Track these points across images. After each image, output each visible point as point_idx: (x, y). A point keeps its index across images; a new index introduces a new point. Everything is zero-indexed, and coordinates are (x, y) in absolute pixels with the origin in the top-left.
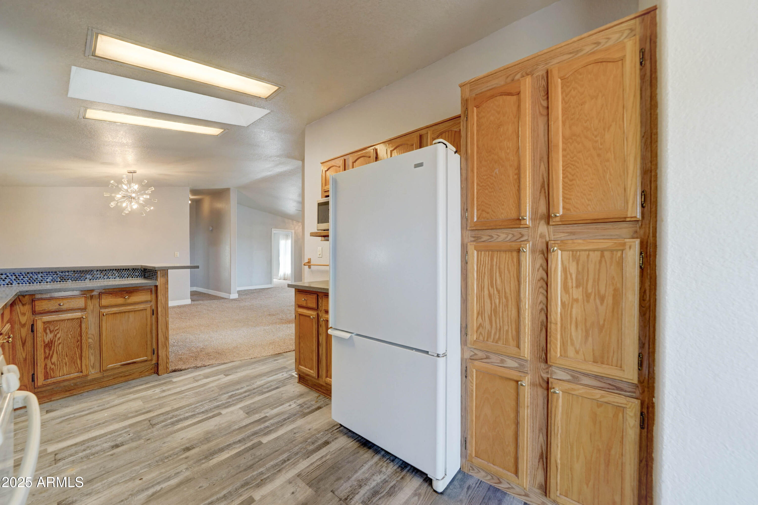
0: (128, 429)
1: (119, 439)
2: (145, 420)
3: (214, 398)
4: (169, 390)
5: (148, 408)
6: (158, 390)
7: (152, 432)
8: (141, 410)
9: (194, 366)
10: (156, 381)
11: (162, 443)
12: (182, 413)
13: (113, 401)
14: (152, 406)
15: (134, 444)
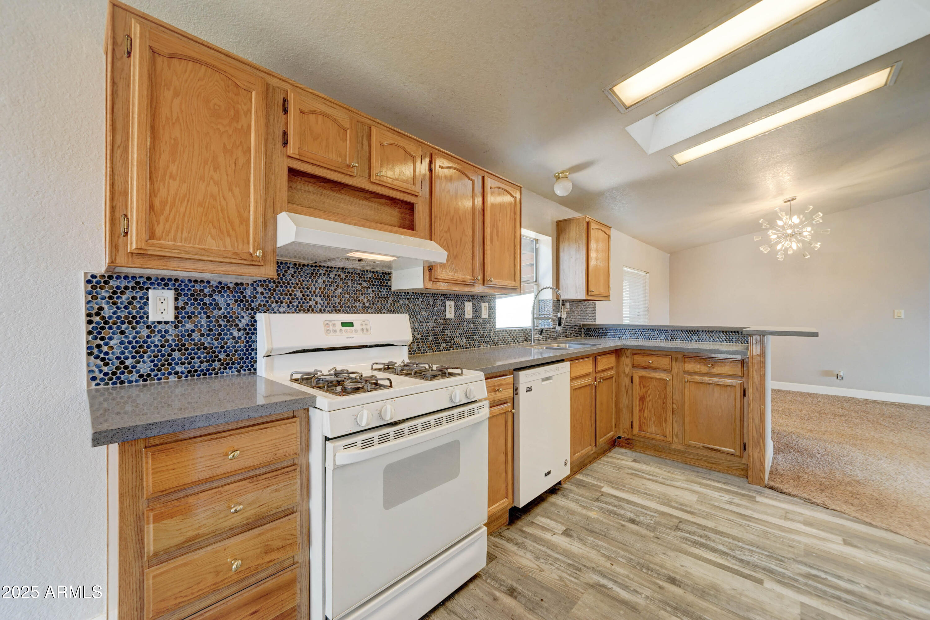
0: (656, 515)
1: (641, 518)
2: (677, 518)
3: (780, 557)
4: (738, 505)
5: (695, 509)
6: (727, 497)
7: (668, 535)
8: (686, 506)
9: (807, 497)
10: (739, 487)
11: (663, 552)
12: (717, 540)
13: (677, 482)
14: (699, 510)
15: (644, 531)
